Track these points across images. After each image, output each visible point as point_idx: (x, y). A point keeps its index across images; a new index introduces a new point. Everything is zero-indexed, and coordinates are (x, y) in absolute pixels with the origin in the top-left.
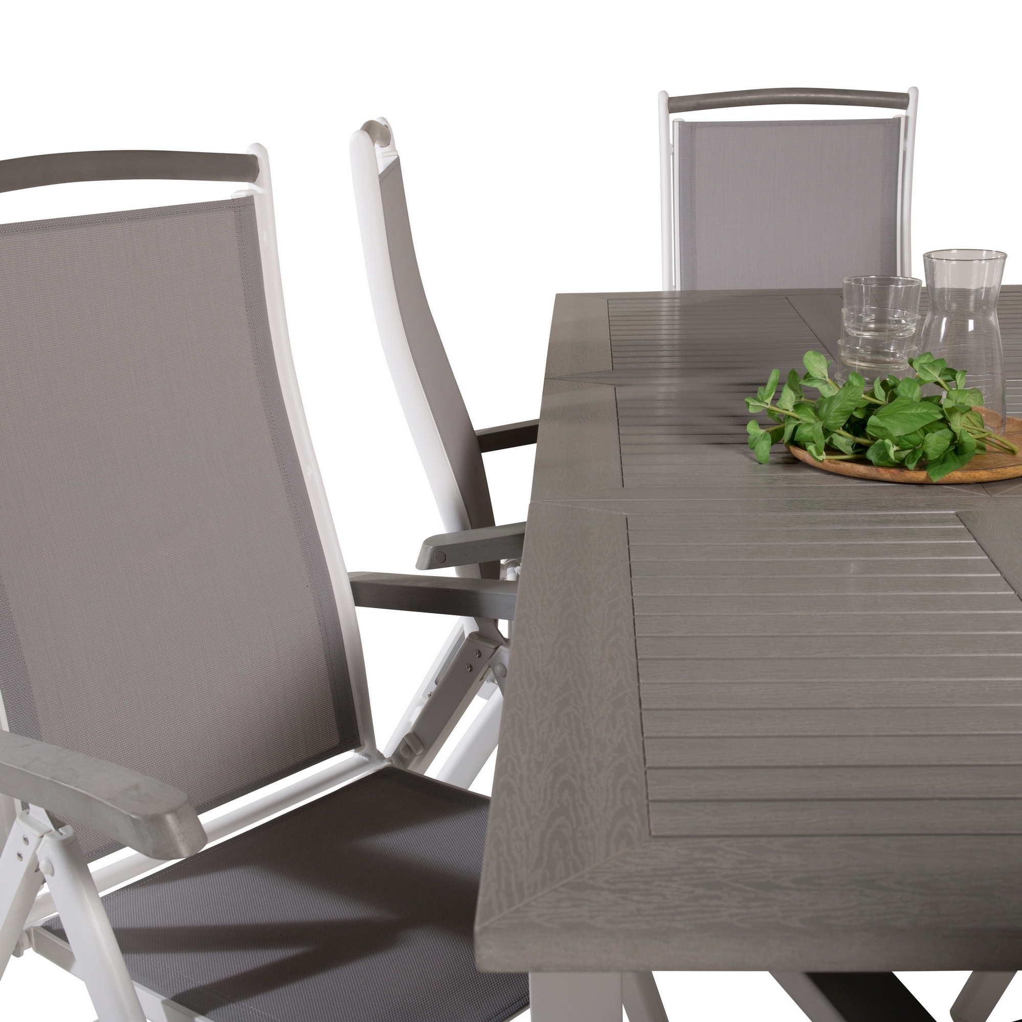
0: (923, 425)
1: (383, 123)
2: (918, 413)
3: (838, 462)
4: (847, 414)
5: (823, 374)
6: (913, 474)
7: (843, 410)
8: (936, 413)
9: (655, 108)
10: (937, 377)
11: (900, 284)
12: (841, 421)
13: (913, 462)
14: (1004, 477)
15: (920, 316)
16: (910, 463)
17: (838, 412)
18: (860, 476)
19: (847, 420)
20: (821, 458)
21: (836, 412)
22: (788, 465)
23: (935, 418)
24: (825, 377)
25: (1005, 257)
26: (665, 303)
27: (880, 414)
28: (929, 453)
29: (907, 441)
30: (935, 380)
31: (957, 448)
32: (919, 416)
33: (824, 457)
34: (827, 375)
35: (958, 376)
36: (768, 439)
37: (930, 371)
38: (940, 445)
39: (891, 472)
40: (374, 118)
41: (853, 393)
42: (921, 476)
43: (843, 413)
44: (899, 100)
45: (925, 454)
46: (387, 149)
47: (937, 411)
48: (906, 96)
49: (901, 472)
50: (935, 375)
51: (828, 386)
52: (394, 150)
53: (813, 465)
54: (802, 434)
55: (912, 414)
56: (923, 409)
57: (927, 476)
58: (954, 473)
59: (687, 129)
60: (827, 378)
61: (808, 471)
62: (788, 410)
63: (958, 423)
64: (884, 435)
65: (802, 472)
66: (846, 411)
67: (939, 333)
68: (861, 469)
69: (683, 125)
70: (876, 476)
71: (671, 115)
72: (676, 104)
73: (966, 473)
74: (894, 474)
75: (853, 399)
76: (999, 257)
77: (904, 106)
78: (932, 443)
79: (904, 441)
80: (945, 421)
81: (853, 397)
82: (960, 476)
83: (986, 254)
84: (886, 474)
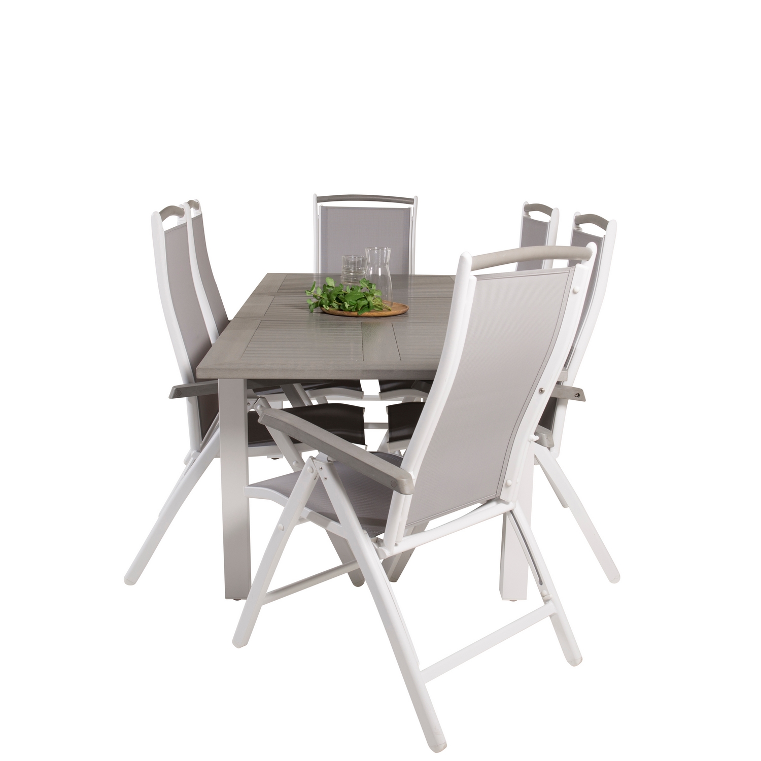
0: (358, 299)
1: (197, 201)
2: (357, 295)
5: (333, 285)
6: (354, 313)
9: (312, 201)
12: (335, 298)
14: (382, 315)
16: (353, 310)
18: (339, 315)
20: (327, 309)
21: (333, 296)
23: (362, 296)
26: (315, 276)
27: (348, 296)
28: (359, 307)
31: (368, 306)
33: (328, 308)
35: (373, 286)
37: (364, 284)
38: (362, 304)
40: (193, 199)
42: (356, 314)
43: (336, 296)
44: (410, 201)
46: (198, 211)
48: (413, 200)
49: (349, 313)
50: (366, 285)
52: (201, 211)
54: (322, 302)
56: (359, 294)
58: (365, 313)
59: (324, 209)
63: (370, 299)
69: (323, 207)
70: (343, 314)
71: (318, 203)
72: (320, 199)
73: (369, 314)
74: (347, 313)
77: (412, 203)
78: (360, 304)
79: (351, 303)
80: (365, 298)
82: (367, 314)
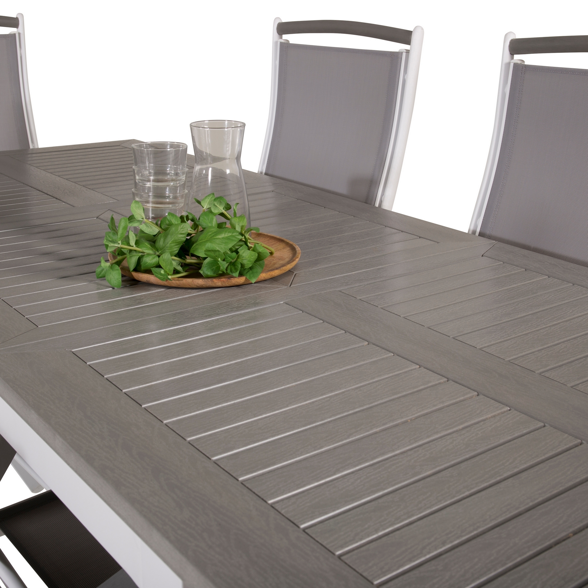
0: (233, 245)
2: (226, 237)
3: (180, 279)
4: (180, 244)
5: (142, 216)
6: (237, 279)
7: (178, 241)
8: (238, 235)
10: (222, 209)
11: (168, 147)
12: (175, 249)
13: (236, 272)
15: (188, 169)
16: (234, 273)
17: (174, 243)
18: (198, 286)
19: (179, 248)
21: (172, 243)
22: (134, 286)
23: (238, 238)
24: (143, 219)
25: (244, 125)
27: (200, 241)
28: (245, 263)
29: (230, 257)
30: (221, 212)
32: (228, 238)
34: (144, 217)
36: (117, 270)
37: (218, 206)
38: (253, 257)
39: (222, 281)
41: (182, 228)
43: (177, 243)
44: (12, 22)
45: (242, 265)
47: (238, 234)
49: (229, 280)
50: (221, 209)
51: (146, 224)
53: (156, 284)
54: (147, 263)
55: (223, 238)
56: (229, 234)
57: (245, 280)
58: (261, 275)
60: (144, 219)
61: (153, 288)
62: (133, 246)
64: (216, 256)
65: (150, 290)
66: (179, 242)
67: (208, 180)
68: (199, 282)
70: (211, 285)
73: (268, 273)
74: (224, 282)
75: (183, 232)
76: (239, 126)
78: (247, 257)
79: (228, 257)
81: (183, 231)
82: (265, 276)
83: (228, 124)
84: (218, 282)
